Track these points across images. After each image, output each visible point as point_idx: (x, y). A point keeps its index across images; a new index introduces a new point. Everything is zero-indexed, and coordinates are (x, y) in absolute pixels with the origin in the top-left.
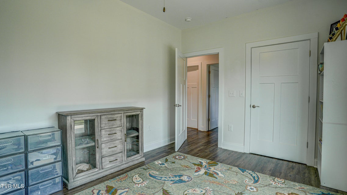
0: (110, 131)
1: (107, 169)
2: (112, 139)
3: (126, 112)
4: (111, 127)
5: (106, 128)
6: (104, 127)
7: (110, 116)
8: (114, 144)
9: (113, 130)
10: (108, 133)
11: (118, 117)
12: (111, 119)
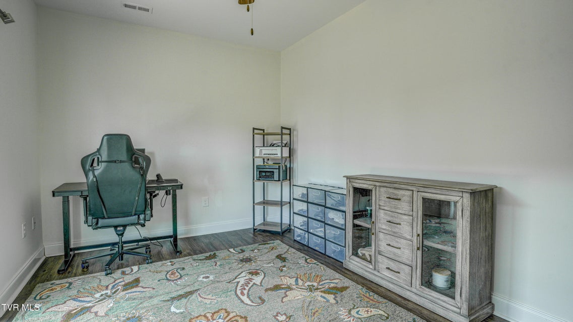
0: (392, 217)
1: (385, 278)
2: (394, 232)
3: (422, 189)
4: (394, 210)
5: (386, 208)
6: (384, 206)
7: (391, 190)
8: (397, 242)
9: (396, 216)
10: (389, 219)
11: (404, 195)
12: (392, 197)
